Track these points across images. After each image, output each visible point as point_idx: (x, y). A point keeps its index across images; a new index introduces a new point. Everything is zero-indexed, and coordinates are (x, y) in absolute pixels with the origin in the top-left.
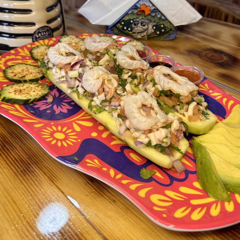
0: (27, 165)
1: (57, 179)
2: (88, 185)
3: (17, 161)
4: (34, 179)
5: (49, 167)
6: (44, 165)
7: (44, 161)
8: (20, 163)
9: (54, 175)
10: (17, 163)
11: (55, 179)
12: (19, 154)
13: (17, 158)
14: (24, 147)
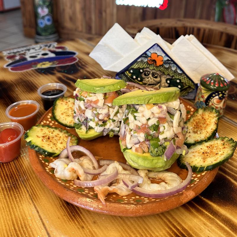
0: (15, 181)
1: (36, 198)
2: (63, 207)
3: (7, 176)
4: (17, 195)
5: (33, 186)
6: (30, 183)
7: (30, 180)
8: (10, 179)
9: (35, 194)
10: (7, 178)
11: (35, 198)
12: (11, 170)
13: (8, 173)
14: (17, 164)
